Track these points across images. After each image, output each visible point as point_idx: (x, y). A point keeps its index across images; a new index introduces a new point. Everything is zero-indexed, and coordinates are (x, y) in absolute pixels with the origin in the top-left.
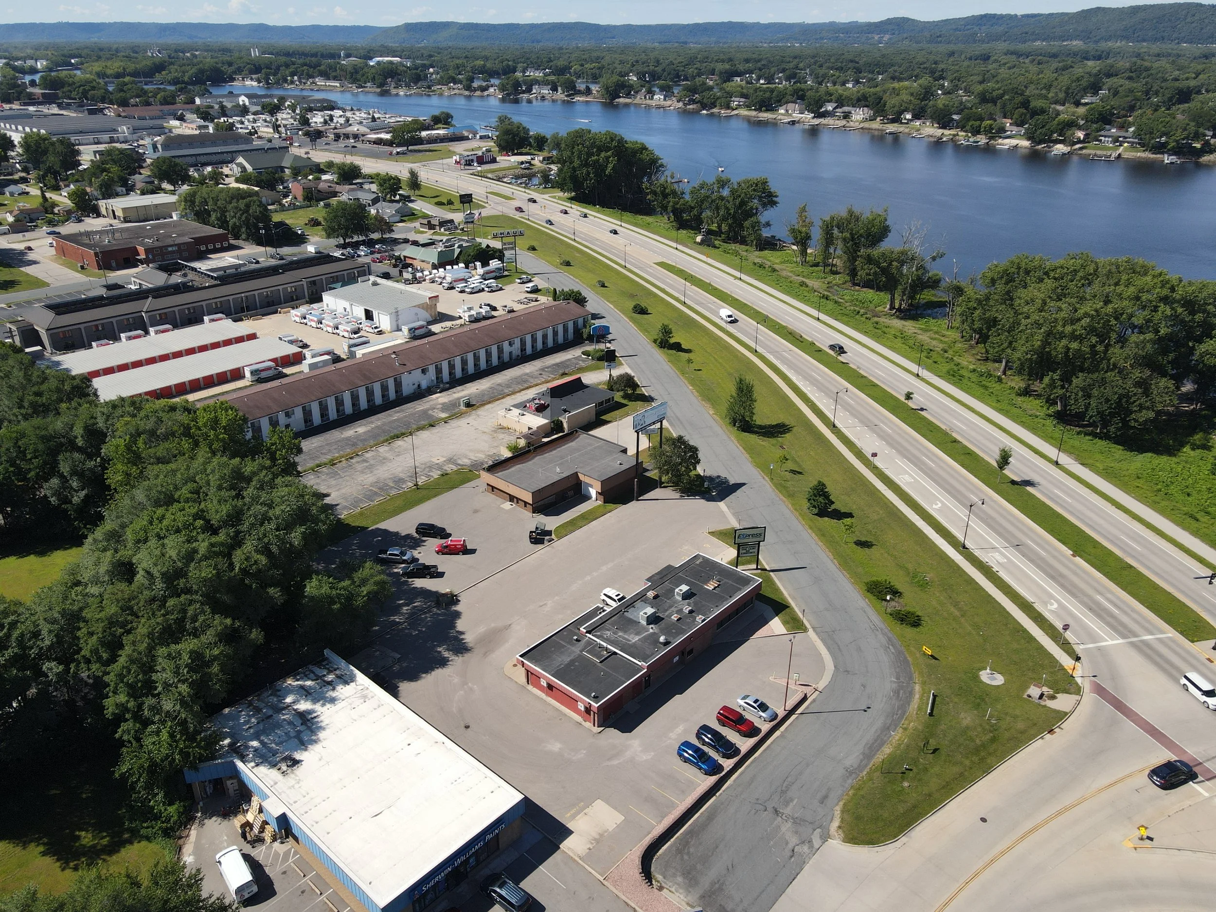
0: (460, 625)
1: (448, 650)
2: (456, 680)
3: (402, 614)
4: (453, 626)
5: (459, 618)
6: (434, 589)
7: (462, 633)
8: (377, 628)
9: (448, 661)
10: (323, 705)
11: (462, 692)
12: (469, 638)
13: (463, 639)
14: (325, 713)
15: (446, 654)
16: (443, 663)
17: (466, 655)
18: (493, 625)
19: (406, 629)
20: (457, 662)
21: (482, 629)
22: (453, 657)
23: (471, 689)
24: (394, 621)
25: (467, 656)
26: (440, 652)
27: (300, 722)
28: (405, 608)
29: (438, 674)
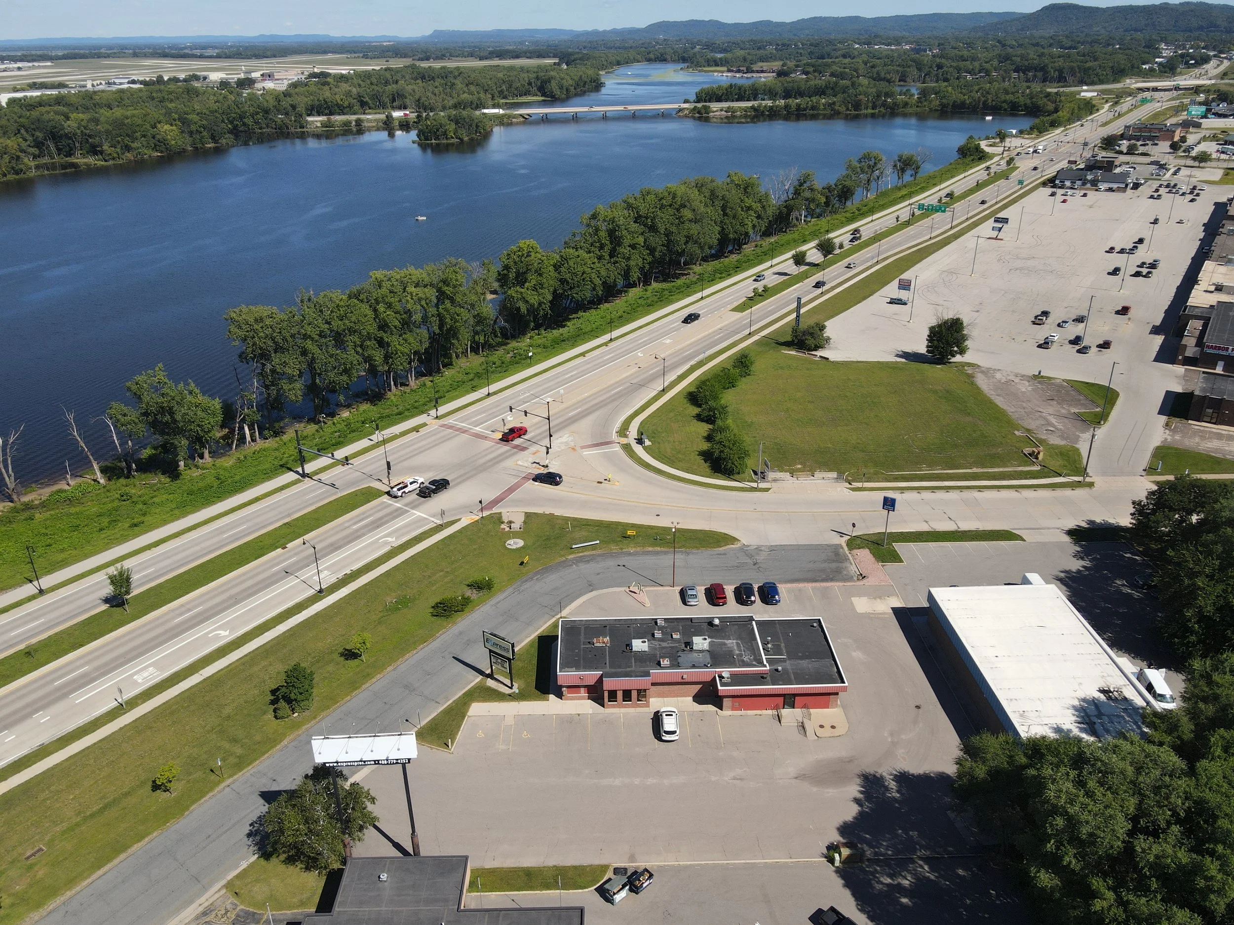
0: (850, 812)
1: (887, 789)
2: (900, 752)
3: (915, 874)
4: (861, 816)
5: (845, 823)
6: (847, 893)
7: (857, 801)
8: (961, 872)
9: (896, 776)
10: (1070, 731)
11: (903, 737)
12: (854, 789)
13: (861, 792)
14: (1069, 722)
15: (893, 785)
16: (903, 778)
17: (872, 772)
18: (815, 789)
19: (922, 847)
20: (886, 770)
21: (831, 792)
22: (888, 777)
23: (892, 735)
24: (932, 869)
25: (871, 770)
26: (898, 792)
27: (1096, 726)
28: (906, 883)
29: (916, 768)
